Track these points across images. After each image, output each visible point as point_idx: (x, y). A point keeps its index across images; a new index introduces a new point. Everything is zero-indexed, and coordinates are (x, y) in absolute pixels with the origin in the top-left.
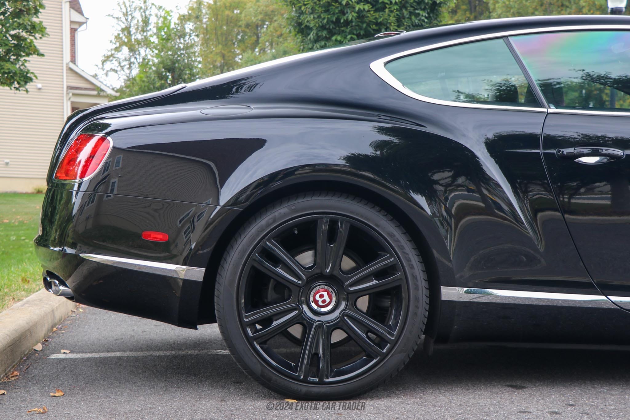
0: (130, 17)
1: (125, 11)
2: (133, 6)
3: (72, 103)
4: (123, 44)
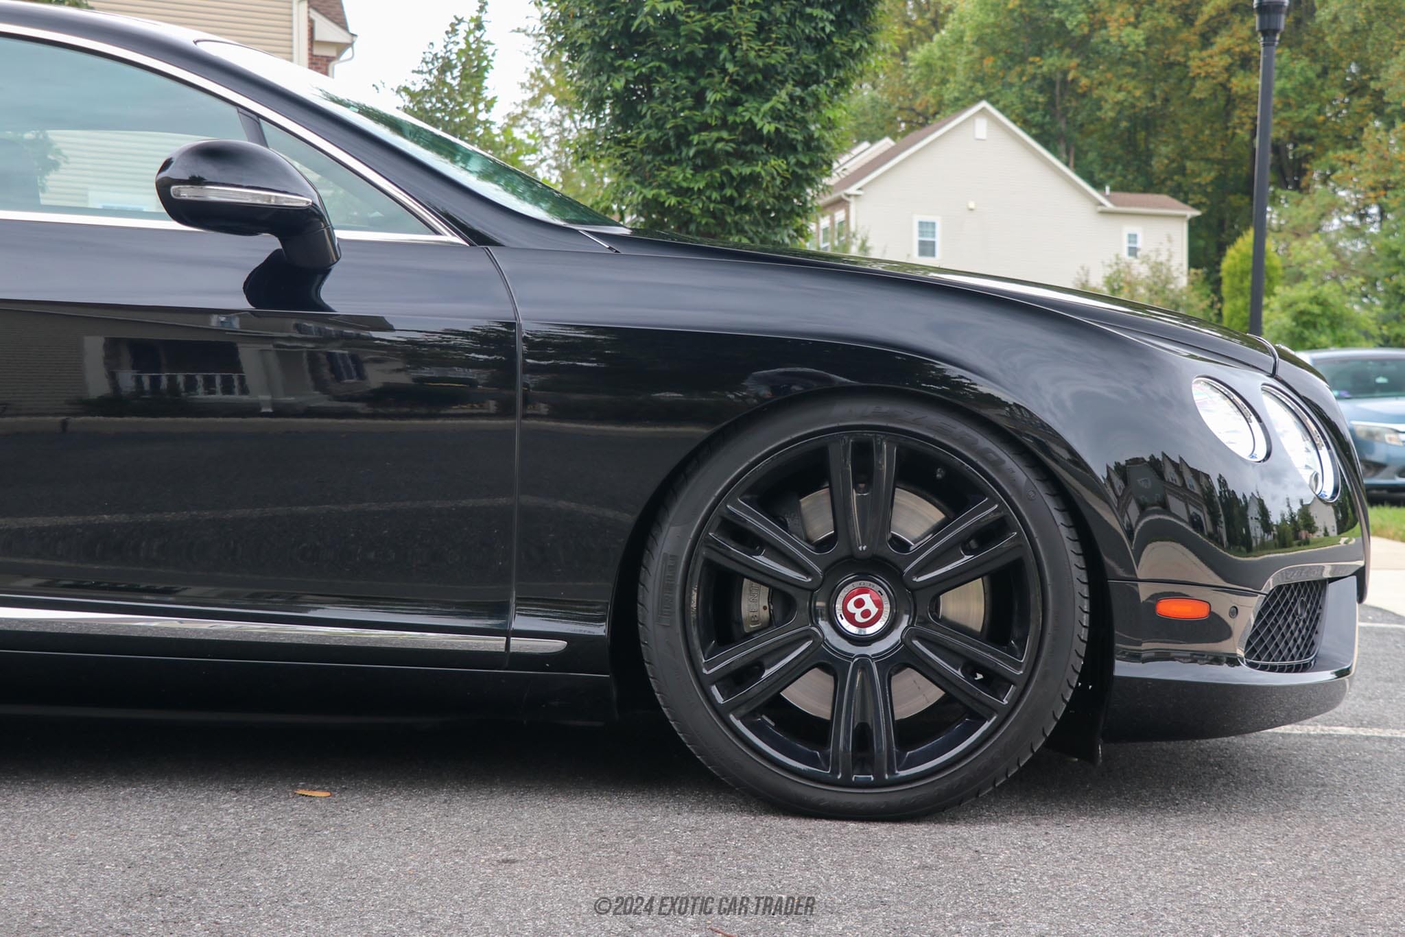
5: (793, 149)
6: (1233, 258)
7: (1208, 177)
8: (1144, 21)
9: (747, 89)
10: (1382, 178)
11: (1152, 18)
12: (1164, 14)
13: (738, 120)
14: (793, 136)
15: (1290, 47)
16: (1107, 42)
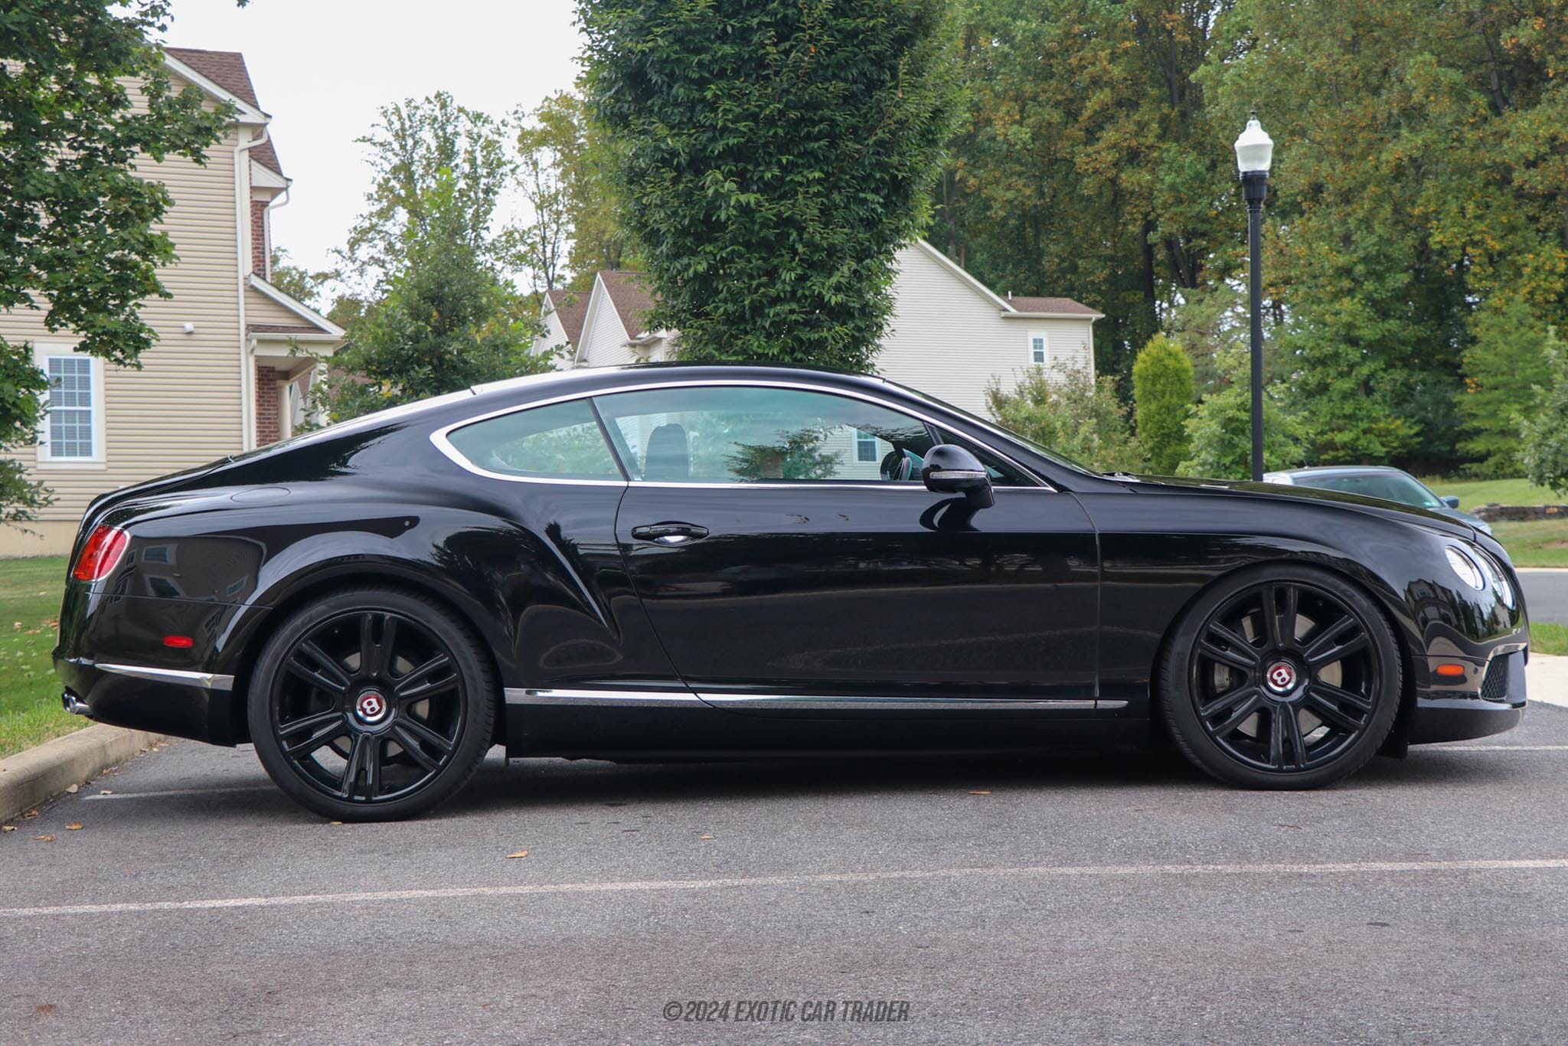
0: (410, 142)
1: (397, 125)
2: (418, 117)
3: (258, 358)
4: (398, 200)
5: (852, 316)
6: (1144, 362)
7: (1101, 274)
8: (1029, 117)
9: (812, 265)
10: (1280, 273)
11: (1036, 114)
12: (1048, 108)
13: (807, 293)
14: (852, 305)
15: (1177, 140)
16: (993, 139)
